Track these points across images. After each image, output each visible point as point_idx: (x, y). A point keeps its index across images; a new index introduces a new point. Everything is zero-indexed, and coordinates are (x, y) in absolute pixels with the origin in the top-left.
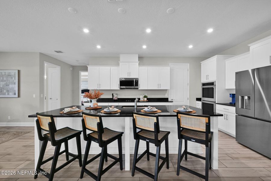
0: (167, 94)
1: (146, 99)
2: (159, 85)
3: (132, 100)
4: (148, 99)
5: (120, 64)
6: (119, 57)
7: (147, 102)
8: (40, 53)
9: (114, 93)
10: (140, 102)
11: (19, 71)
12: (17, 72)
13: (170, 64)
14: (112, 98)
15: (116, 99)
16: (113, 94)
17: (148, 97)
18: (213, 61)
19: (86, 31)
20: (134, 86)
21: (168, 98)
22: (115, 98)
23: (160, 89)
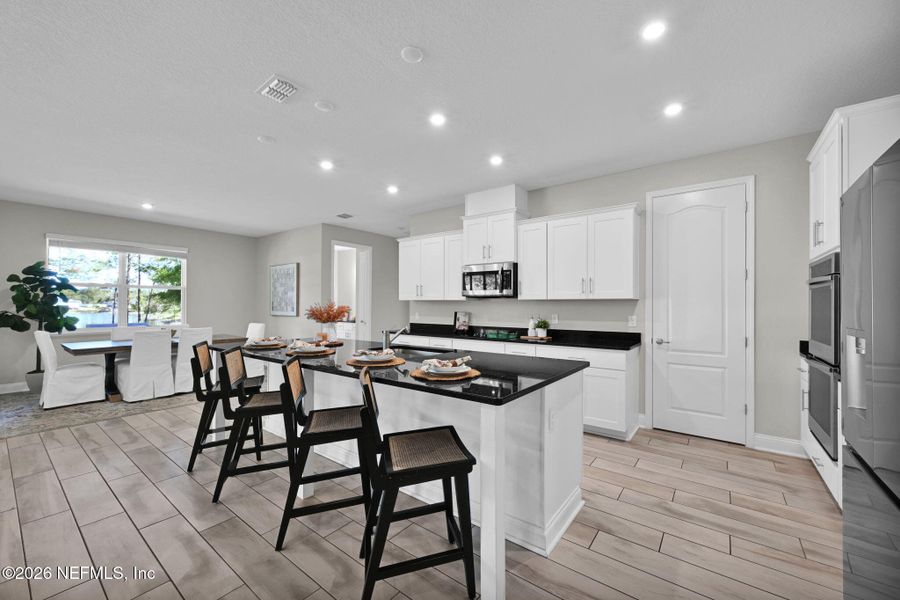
0: (634, 317)
1: (542, 333)
2: (587, 283)
4: (550, 333)
5: (465, 223)
6: (463, 205)
7: (549, 343)
8: (323, 224)
9: (460, 309)
10: (526, 342)
11: (298, 265)
12: (295, 266)
13: (648, 194)
14: (452, 324)
15: (465, 330)
16: (456, 314)
17: (552, 328)
19: (327, 165)
21: (639, 334)
22: (461, 326)
23: (591, 297)
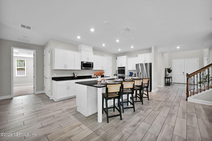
1: (95, 76)
3: (90, 77)
5: (82, 51)
9: (75, 72)
14: (74, 76)
15: (76, 77)
18: (124, 58)
20: (91, 67)
